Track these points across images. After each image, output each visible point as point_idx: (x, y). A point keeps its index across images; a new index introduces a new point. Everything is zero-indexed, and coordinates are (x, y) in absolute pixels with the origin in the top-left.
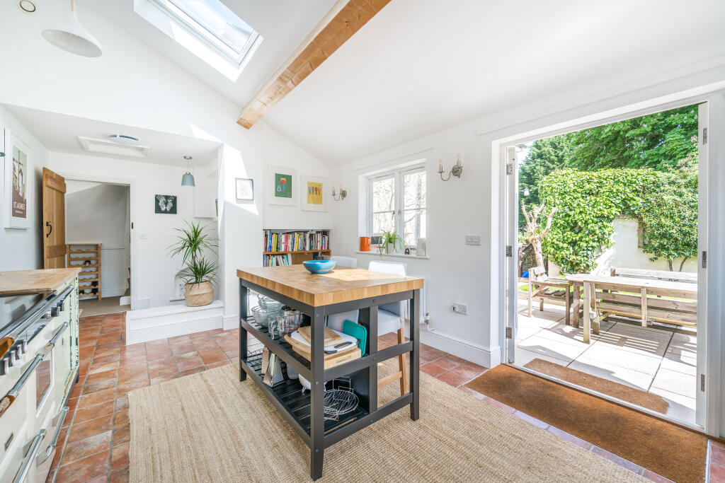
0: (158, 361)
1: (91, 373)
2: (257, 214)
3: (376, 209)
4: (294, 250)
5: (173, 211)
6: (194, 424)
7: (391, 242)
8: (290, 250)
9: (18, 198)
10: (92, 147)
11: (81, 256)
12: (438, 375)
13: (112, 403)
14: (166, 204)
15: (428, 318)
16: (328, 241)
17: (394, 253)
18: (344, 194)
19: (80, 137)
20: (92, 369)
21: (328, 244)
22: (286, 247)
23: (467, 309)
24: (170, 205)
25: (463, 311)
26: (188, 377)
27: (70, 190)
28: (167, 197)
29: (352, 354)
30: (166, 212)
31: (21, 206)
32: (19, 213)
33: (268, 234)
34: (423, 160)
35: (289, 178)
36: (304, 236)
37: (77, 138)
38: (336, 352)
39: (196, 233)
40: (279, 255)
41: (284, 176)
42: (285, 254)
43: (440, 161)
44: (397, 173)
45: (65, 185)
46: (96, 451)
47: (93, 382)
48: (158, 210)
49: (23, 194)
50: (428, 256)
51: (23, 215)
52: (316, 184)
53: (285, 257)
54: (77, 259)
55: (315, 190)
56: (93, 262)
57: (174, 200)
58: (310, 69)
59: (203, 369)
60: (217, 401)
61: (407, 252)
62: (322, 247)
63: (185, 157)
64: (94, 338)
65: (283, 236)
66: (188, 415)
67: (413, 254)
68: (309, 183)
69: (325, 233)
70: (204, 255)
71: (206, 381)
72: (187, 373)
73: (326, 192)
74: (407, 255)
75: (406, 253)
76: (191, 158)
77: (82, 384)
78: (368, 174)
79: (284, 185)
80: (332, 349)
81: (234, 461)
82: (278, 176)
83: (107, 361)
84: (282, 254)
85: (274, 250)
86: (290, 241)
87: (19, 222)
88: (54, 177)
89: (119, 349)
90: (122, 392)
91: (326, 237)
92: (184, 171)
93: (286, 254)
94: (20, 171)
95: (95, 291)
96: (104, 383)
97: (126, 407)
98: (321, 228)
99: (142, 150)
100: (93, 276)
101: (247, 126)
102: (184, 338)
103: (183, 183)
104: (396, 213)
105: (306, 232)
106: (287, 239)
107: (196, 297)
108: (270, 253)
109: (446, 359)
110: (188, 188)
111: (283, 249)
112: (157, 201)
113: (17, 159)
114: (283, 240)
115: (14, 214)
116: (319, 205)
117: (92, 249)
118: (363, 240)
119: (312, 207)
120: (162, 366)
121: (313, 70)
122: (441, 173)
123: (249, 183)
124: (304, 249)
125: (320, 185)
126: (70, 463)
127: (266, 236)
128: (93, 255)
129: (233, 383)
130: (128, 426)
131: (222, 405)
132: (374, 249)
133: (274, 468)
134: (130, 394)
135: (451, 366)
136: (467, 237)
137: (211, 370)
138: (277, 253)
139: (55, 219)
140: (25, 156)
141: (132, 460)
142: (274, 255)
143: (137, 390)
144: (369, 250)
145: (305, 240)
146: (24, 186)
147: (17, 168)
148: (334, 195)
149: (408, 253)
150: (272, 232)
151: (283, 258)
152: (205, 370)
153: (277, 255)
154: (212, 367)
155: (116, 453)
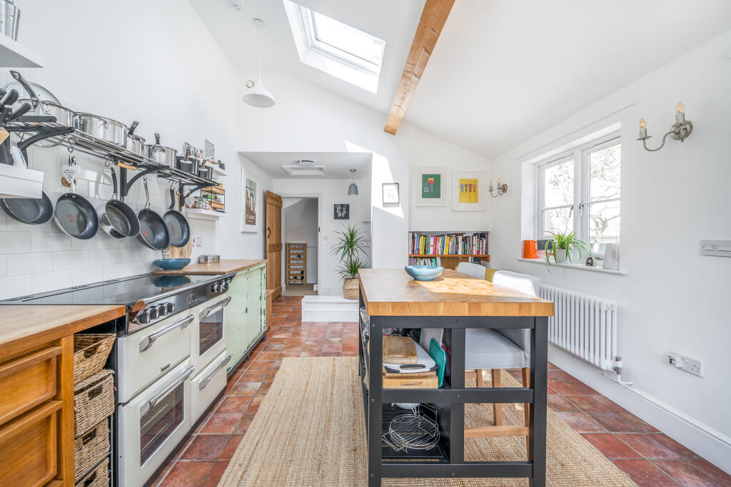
0: (313, 339)
1: (274, 337)
2: (403, 216)
3: (548, 204)
4: (444, 254)
5: (347, 217)
6: (308, 400)
7: (563, 248)
8: (440, 253)
9: (250, 212)
10: (294, 173)
11: (296, 252)
12: (619, 458)
13: (272, 362)
14: (342, 211)
15: (619, 364)
16: (487, 245)
17: (568, 263)
18: (504, 189)
19: (283, 166)
20: (276, 334)
21: (487, 248)
22: (435, 250)
23: (702, 367)
24: (345, 212)
25: (693, 369)
26: (324, 358)
27: (286, 204)
28: (342, 206)
29: (424, 381)
30: (341, 218)
31: (251, 217)
32: (250, 221)
33: (415, 236)
34: (617, 126)
35: (437, 177)
36: (457, 239)
37: (281, 167)
38: (398, 372)
39: (352, 235)
40: (427, 258)
41: (431, 176)
42: (433, 258)
43: (642, 121)
44: (578, 153)
45: (281, 202)
46: (247, 394)
47: (271, 344)
48: (336, 217)
49: (254, 209)
50: (622, 271)
51: (253, 223)
52: (470, 180)
53: (433, 260)
54: (294, 254)
55: (470, 188)
56: (302, 257)
57: (347, 207)
58: (427, 54)
59: (338, 354)
60: (333, 386)
61: (590, 262)
62: (478, 252)
63: (351, 171)
64: (287, 312)
65: (432, 241)
66: (308, 390)
67: (599, 266)
68: (461, 180)
69: (483, 236)
70: (359, 255)
71: (334, 366)
72: (326, 354)
73: (482, 189)
74: (590, 267)
75: (587, 263)
76: (355, 171)
77: (265, 343)
78: (535, 160)
79: (432, 186)
80: (396, 367)
81: (316, 447)
82: (425, 177)
83: (286, 331)
84: (431, 258)
85: (422, 252)
86: (439, 244)
87: (250, 228)
88: (274, 196)
89: (296, 324)
90: (282, 356)
91: (484, 241)
92: (350, 182)
93: (435, 258)
94: (252, 195)
95: (302, 278)
96: (276, 346)
97: (278, 368)
98: (480, 230)
99: (321, 169)
100: (302, 267)
101: (393, 132)
102: (338, 325)
103: (349, 193)
104: (576, 207)
105: (457, 235)
106: (436, 242)
107: (350, 291)
108: (418, 255)
109: (650, 438)
110: (353, 196)
111: (431, 252)
112: (335, 209)
113: (249, 186)
114: (432, 243)
115: (247, 223)
116: (476, 204)
117: (302, 247)
118: (527, 245)
119: (465, 206)
120: (314, 344)
121: (430, 54)
122: (644, 139)
123: (394, 188)
124: (457, 252)
125: (476, 181)
126: (232, 396)
127: (413, 238)
128: (301, 251)
129: (353, 374)
130: (271, 383)
131: (335, 391)
132: (542, 257)
133: (342, 471)
134: (285, 359)
135: (657, 453)
136: (703, 241)
137: (343, 357)
138: (424, 256)
139: (274, 226)
140: (255, 184)
141: (259, 410)
142: (422, 258)
143: (289, 358)
144: (537, 257)
145: (457, 243)
146: (254, 204)
147: (249, 193)
148: (491, 191)
149: (591, 264)
150: (420, 234)
151: (432, 261)
152: (339, 356)
153: (425, 258)
154: (345, 355)
155: (255, 400)
